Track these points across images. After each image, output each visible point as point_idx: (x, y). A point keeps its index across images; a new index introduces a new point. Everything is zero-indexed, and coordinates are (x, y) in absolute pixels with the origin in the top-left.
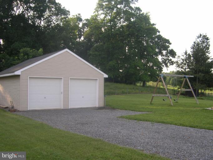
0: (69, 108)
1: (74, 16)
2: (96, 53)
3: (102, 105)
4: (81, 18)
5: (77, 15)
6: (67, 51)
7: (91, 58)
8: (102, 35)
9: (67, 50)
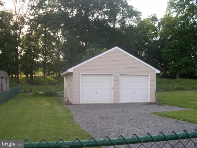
0: (120, 103)
1: (149, 16)
2: (169, 50)
3: (154, 100)
4: (156, 18)
5: (152, 15)
6: (117, 49)
7: (164, 55)
8: (174, 33)
9: (116, 47)
